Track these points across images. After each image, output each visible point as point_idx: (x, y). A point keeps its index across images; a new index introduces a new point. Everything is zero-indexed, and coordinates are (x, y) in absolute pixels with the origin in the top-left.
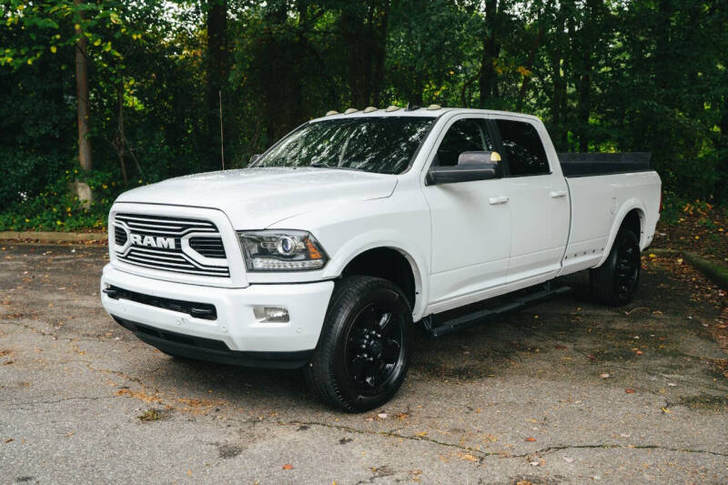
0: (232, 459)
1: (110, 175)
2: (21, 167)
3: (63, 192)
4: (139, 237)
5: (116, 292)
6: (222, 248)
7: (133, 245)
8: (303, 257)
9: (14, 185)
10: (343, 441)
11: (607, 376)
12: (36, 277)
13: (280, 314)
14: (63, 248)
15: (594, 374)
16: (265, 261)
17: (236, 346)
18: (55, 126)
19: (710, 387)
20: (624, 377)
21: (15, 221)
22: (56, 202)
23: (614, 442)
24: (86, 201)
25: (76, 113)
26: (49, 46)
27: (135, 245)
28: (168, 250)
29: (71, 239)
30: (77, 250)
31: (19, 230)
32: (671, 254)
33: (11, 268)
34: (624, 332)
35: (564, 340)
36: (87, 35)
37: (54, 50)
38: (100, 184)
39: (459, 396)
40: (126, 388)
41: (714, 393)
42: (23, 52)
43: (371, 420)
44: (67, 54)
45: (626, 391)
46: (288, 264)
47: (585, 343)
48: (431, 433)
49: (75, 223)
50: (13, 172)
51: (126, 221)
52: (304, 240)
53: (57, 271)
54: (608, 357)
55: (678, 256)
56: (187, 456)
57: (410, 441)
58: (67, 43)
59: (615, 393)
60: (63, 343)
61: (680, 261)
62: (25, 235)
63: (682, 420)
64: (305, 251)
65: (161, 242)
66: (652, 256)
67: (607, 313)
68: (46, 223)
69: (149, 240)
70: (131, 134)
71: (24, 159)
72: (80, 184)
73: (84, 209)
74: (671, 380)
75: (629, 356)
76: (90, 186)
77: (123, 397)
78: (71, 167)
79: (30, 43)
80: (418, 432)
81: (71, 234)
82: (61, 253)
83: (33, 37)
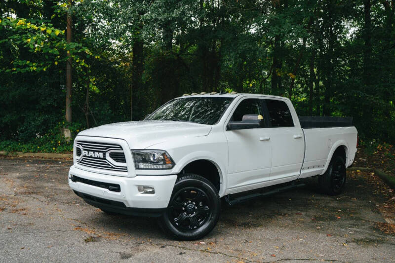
0: (126, 260)
1: (80, 125)
2: (37, 120)
3: (57, 133)
4: (87, 152)
5: (76, 179)
6: (125, 158)
7: (84, 156)
8: (162, 163)
9: (33, 129)
10: (181, 254)
11: (319, 228)
12: (41, 175)
13: (151, 190)
14: (55, 161)
15: (312, 227)
16: (145, 164)
17: (129, 205)
18: (55, 100)
19: (371, 235)
20: (328, 229)
21: (32, 147)
22: (53, 138)
23: (315, 258)
24: (68, 138)
25: (65, 94)
26: (54, 61)
27: (85, 156)
28: (100, 158)
29: (59, 157)
30: (62, 162)
31: (34, 152)
32: (368, 170)
33: (29, 171)
34: (334, 208)
35: (302, 211)
36: (73, 56)
37: (56, 63)
38: (75, 129)
39: (242, 235)
40: (79, 227)
41: (372, 237)
42: (41, 65)
43: (196, 244)
44: (62, 65)
45: (327, 236)
46: (155, 167)
47: (312, 213)
48: (225, 251)
49: (62, 149)
50: (33, 123)
51: (81, 144)
52: (164, 154)
53: (51, 172)
54: (322, 219)
55: (372, 171)
56: (105, 258)
57: (213, 255)
58: (63, 60)
59: (321, 236)
60: (51, 206)
61: (373, 174)
62: (37, 154)
63: (352, 249)
64: (164, 160)
65: (97, 154)
66: (358, 171)
67: (328, 198)
68: (48, 149)
69: (91, 153)
70: (92, 104)
71: (38, 116)
72: (65, 129)
73: (67, 142)
74: (351, 231)
75: (333, 219)
76: (70, 130)
77: (77, 231)
78: (61, 120)
79: (45, 60)
80: (219, 251)
81: (59, 154)
82: (54, 163)
83: (47, 57)
